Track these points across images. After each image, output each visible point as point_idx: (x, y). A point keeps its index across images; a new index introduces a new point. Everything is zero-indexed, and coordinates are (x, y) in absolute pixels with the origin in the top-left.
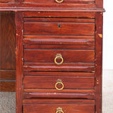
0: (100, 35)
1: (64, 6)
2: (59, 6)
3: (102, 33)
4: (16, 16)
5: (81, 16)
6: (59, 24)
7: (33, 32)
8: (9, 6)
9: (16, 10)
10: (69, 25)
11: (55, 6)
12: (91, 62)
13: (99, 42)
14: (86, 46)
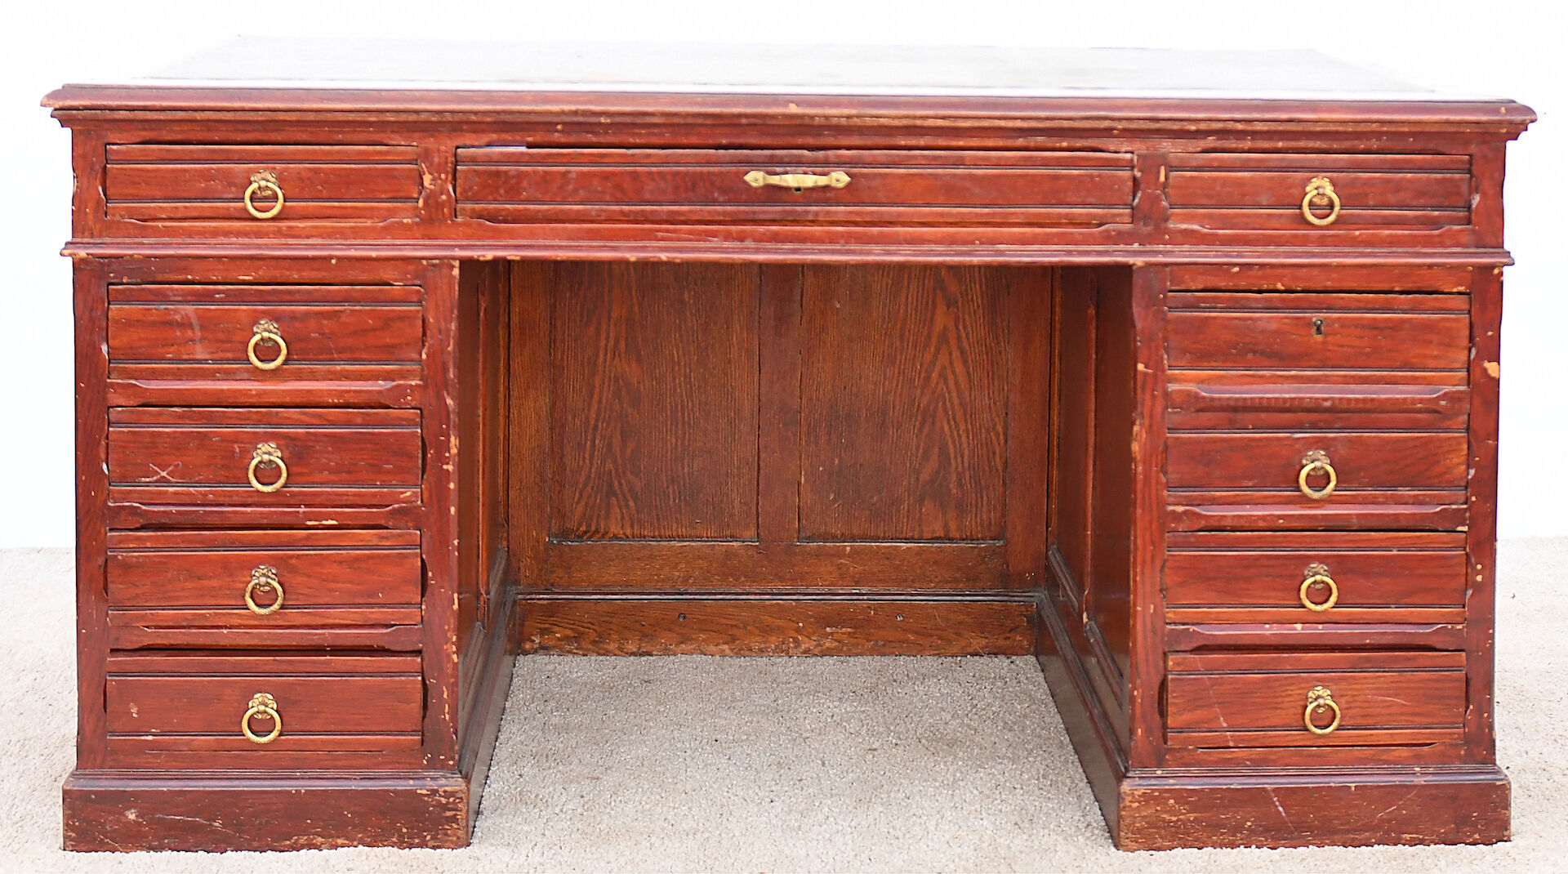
0: (1491, 367)
1: (1338, 241)
2: (1322, 241)
3: (1496, 358)
4: (1138, 281)
5: (1410, 286)
6: (1316, 317)
7: (1202, 357)
8: (1107, 239)
9: (1139, 261)
10: (1357, 324)
11: (1305, 241)
12: (1452, 485)
13: (1486, 394)
14: (1434, 415)
